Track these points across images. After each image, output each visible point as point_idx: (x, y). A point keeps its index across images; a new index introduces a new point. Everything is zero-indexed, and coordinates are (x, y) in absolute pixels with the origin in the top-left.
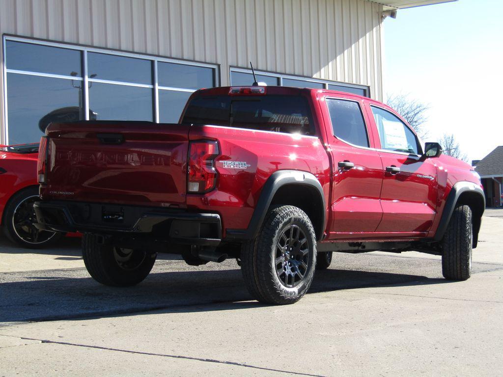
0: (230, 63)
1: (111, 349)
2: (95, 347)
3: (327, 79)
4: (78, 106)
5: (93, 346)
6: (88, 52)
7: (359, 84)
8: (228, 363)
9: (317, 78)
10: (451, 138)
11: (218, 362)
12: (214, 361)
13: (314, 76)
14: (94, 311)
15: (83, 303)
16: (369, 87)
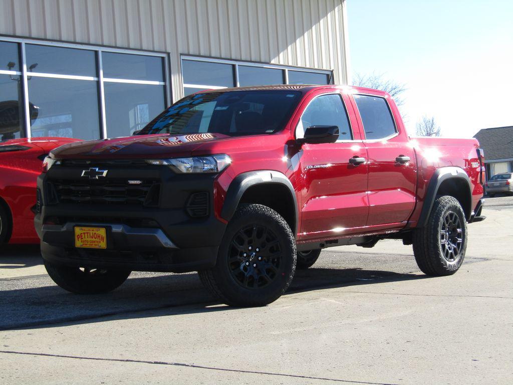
0: (180, 51)
1: (58, 356)
2: (42, 355)
3: (287, 64)
4: (17, 100)
5: (40, 353)
6: (26, 43)
7: (321, 68)
8: (176, 364)
9: (276, 63)
10: (431, 121)
11: (167, 364)
12: (163, 363)
13: (273, 62)
14: (41, 320)
15: (28, 313)
16: (332, 72)
